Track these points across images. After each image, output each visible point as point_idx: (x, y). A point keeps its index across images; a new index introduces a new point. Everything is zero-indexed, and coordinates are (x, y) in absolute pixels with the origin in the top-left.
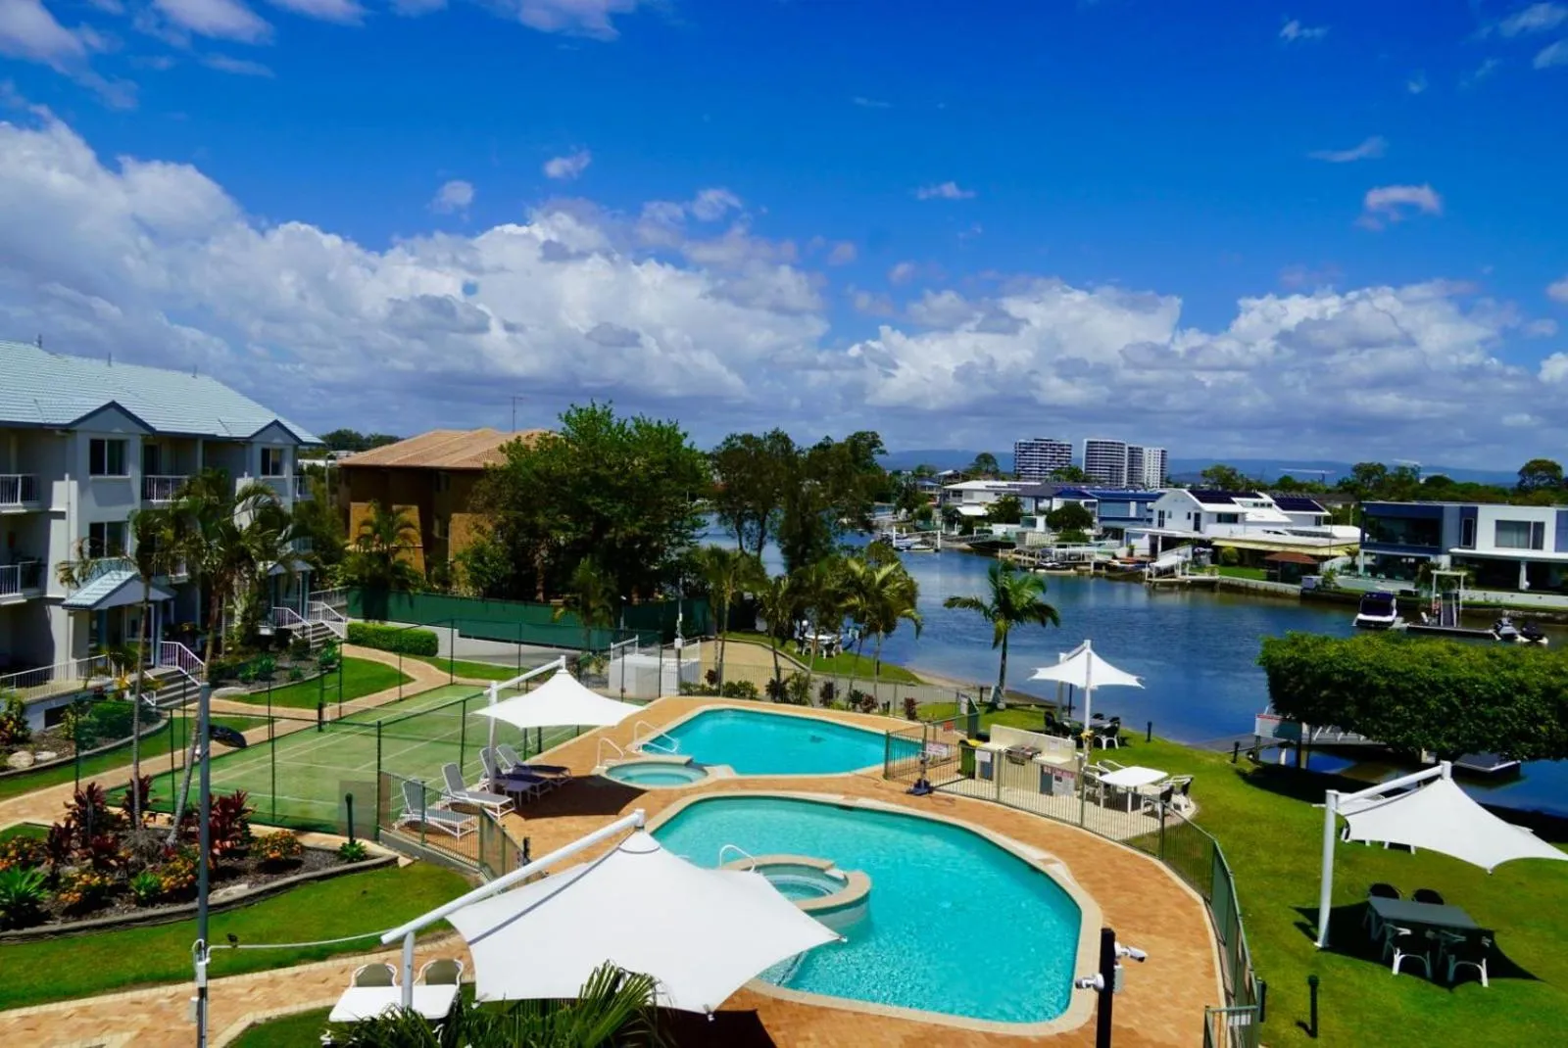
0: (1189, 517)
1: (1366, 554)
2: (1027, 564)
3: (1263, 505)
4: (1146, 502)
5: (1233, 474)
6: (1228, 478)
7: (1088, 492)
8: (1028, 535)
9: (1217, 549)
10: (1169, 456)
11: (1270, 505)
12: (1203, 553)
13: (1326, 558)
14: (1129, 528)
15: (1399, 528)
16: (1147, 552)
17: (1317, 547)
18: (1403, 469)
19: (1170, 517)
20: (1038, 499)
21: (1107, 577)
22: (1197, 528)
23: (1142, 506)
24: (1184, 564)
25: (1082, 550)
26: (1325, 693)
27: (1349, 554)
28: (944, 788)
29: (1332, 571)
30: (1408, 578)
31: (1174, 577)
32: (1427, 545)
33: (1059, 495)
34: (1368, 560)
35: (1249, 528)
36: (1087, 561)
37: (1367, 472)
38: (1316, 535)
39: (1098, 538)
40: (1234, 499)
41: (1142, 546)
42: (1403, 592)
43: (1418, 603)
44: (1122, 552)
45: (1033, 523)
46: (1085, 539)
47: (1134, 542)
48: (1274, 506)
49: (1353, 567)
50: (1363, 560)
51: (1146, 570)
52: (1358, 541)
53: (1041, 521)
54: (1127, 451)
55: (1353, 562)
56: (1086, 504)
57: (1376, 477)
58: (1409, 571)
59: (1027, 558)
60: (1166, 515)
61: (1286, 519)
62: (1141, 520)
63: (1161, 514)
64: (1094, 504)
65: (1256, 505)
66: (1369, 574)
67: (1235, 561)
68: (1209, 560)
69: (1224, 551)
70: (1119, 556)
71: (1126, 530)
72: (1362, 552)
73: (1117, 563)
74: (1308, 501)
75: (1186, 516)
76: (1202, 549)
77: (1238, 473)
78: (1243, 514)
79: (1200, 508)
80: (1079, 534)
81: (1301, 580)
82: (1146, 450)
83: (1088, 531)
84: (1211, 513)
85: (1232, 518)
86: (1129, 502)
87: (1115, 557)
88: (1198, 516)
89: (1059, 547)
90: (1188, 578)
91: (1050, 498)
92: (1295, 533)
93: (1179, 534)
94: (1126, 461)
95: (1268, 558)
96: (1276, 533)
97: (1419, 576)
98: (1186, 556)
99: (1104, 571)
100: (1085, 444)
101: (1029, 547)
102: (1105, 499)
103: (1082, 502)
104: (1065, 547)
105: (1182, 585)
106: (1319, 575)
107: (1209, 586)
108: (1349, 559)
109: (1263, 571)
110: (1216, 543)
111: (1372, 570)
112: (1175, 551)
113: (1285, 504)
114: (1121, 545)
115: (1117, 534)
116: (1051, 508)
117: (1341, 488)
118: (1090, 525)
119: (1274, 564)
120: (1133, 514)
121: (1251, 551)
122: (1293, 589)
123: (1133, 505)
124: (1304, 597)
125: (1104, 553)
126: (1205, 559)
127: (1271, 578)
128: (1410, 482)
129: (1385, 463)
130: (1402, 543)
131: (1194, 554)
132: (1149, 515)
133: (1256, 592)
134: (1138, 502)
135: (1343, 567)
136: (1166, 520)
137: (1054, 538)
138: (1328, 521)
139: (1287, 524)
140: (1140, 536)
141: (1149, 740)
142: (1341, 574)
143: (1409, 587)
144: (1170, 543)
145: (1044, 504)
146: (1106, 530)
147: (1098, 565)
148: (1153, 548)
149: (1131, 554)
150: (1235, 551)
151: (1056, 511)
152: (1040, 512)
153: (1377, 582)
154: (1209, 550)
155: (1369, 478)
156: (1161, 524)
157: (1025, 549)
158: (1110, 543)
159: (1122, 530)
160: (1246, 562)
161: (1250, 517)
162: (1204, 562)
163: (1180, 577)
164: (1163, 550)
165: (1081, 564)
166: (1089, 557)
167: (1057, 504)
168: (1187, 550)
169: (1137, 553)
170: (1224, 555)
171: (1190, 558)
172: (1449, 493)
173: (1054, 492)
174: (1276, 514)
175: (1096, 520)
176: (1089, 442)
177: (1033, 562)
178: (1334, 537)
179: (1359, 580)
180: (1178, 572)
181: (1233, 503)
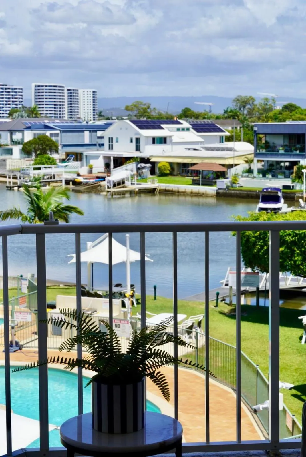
0: (132, 141)
1: (258, 161)
2: (12, 185)
3: (183, 129)
4: (96, 131)
5: (149, 107)
6: (145, 111)
7: (51, 125)
8: (8, 162)
9: (154, 164)
10: (98, 96)
11: (188, 129)
12: (144, 168)
13: (231, 166)
14: (86, 152)
15: (279, 141)
16: (102, 169)
17: (225, 158)
18: (267, 99)
19: (117, 142)
20: (12, 132)
21: (73, 190)
22: (138, 149)
23: (93, 134)
24: (132, 176)
25: (53, 170)
26: (281, 249)
27: (246, 162)
28: (28, 345)
29: (236, 176)
30: (287, 177)
31: (125, 187)
32: (298, 152)
33: (29, 128)
34: (260, 165)
35: (175, 147)
36: (57, 178)
37: (244, 102)
38: (223, 149)
39: (63, 161)
40: (162, 126)
41: (99, 166)
42: (285, 187)
43: (294, 193)
44: (84, 171)
45: (10, 152)
46: (52, 162)
47: (92, 162)
48: (191, 129)
49: (250, 171)
50: (256, 166)
51: (103, 183)
52: (253, 152)
53: (17, 150)
54: (66, 92)
55: (250, 168)
56: (51, 134)
57: (248, 106)
58: (287, 172)
59: (12, 180)
60: (114, 140)
61: (200, 139)
62: (95, 145)
63: (111, 140)
64: (57, 135)
65: (178, 129)
66: (261, 175)
67: (168, 172)
68: (149, 173)
69: (159, 165)
70: (81, 174)
71: (85, 154)
72: (255, 160)
73: (80, 179)
74: (214, 125)
75: (129, 140)
76: (143, 165)
77: (152, 107)
78: (170, 137)
79: (138, 134)
80: (49, 159)
81: (215, 183)
82: (80, 92)
83: (55, 156)
84: (147, 137)
85: (163, 140)
86: (83, 131)
87: (79, 175)
88: (138, 140)
89: (35, 169)
90: (136, 187)
91: (22, 131)
92: (207, 149)
93: (126, 155)
94: (66, 101)
95: (191, 168)
96: (195, 149)
97: (294, 174)
98: (132, 171)
99: (71, 186)
100: (33, 88)
101: (10, 171)
102: (66, 130)
103: (48, 133)
104: (39, 169)
105: (132, 193)
106: (227, 178)
107: (152, 191)
108: (246, 166)
109: (189, 179)
110: (152, 160)
111: (263, 173)
112: (124, 167)
113: (199, 128)
114: (82, 166)
115: (78, 157)
116: (23, 139)
117: (226, 115)
118: (57, 151)
119: (197, 173)
120: (87, 142)
121: (179, 164)
122: (211, 190)
123: (87, 133)
124: (219, 195)
125: (70, 172)
126: (146, 172)
127: (195, 183)
128: (270, 109)
129: (253, 96)
130: (282, 151)
131: (138, 169)
132: (100, 141)
133: (184, 194)
134: (90, 131)
135: (244, 172)
136: (114, 143)
137: (28, 163)
138: (229, 139)
139: (201, 143)
140: (97, 157)
141: (155, 298)
142: (242, 177)
143: (288, 182)
144: (120, 162)
145: (17, 136)
146: (68, 154)
147: (67, 182)
148: (107, 166)
149: (90, 172)
150: (168, 165)
151: (30, 142)
152: (17, 143)
153: (267, 180)
154: (149, 165)
155: (244, 107)
156: (111, 147)
157: (6, 173)
158: (73, 164)
159: (81, 154)
160: (175, 173)
161: (175, 139)
162: (145, 174)
163: (129, 186)
164: (115, 167)
165: (53, 182)
166: (58, 175)
167: (29, 136)
168: (132, 166)
169: (95, 171)
170: (160, 169)
171: (135, 172)
172: (298, 115)
173: (25, 127)
174: (193, 136)
175: (60, 147)
176: (36, 86)
177: (16, 183)
178: (235, 151)
179: (255, 180)
180: (128, 183)
181: (162, 128)
